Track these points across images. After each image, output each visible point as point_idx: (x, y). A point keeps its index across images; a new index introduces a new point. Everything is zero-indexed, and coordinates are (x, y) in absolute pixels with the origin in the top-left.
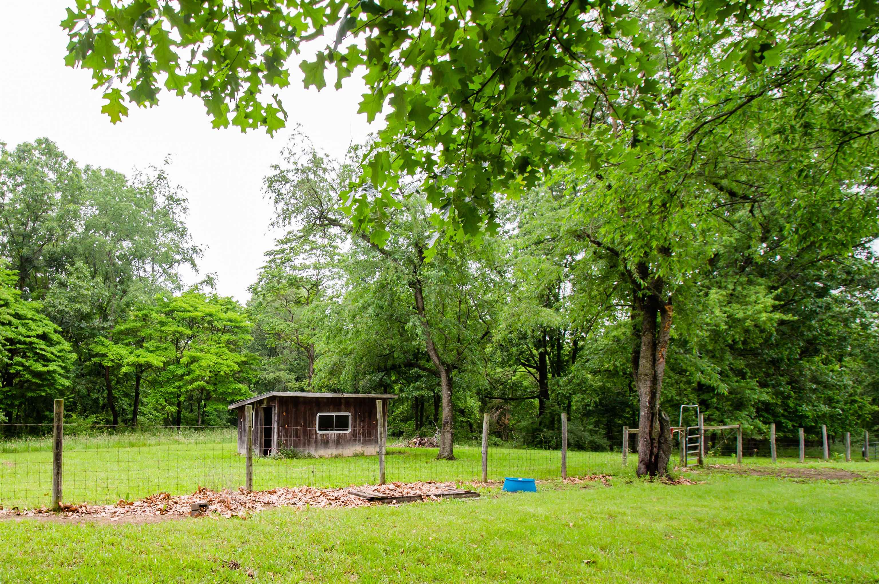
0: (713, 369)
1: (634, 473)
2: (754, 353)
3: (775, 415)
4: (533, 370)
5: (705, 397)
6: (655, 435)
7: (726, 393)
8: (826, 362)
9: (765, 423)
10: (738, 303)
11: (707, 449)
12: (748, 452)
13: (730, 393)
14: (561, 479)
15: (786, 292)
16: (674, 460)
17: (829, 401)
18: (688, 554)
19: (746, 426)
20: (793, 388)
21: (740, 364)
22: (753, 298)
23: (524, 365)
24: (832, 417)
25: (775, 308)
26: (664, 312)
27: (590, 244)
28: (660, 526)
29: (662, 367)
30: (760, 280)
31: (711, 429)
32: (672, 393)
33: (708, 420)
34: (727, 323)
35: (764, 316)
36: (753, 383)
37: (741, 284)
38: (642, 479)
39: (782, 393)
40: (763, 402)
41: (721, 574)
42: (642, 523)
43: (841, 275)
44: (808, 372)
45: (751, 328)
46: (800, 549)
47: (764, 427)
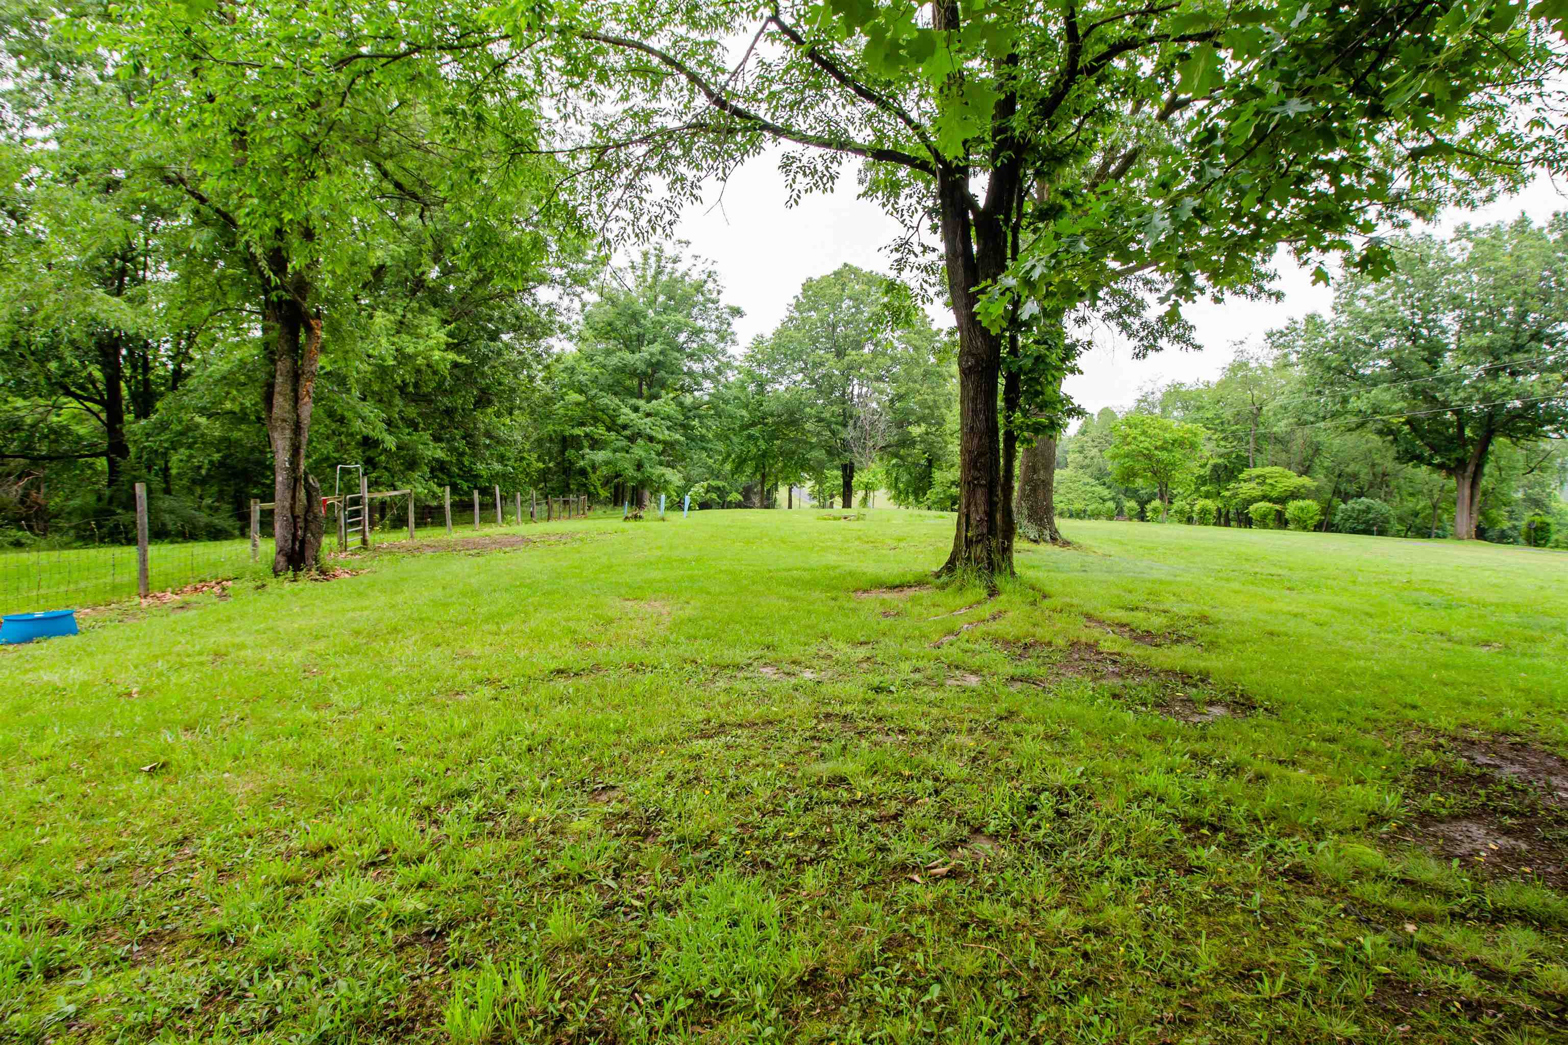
0: (377, 416)
1: (269, 571)
2: (426, 399)
3: (450, 475)
4: (96, 408)
5: (370, 453)
6: (299, 510)
7: (394, 449)
8: (498, 415)
9: (440, 485)
10: (408, 333)
11: (372, 524)
12: (421, 523)
13: (399, 448)
14: (137, 599)
15: (458, 328)
16: (328, 542)
17: (502, 459)
18: (335, 697)
19: (420, 490)
20: (468, 443)
21: (412, 411)
22: (425, 330)
23: (77, 397)
24: (505, 476)
25: (449, 347)
26: (309, 329)
27: (187, 197)
28: (297, 656)
29: (307, 409)
30: (432, 309)
31: (378, 496)
32: (328, 448)
33: (374, 485)
34: (395, 358)
35: (437, 355)
36: (427, 436)
37: (412, 311)
38: (281, 579)
39: (456, 449)
40: (437, 460)
41: (378, 720)
42: (269, 656)
43: (511, 320)
44: (482, 426)
45: (424, 368)
46: (476, 650)
47: (438, 490)
